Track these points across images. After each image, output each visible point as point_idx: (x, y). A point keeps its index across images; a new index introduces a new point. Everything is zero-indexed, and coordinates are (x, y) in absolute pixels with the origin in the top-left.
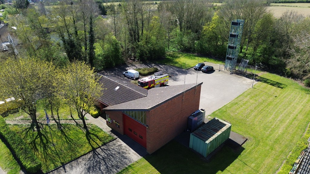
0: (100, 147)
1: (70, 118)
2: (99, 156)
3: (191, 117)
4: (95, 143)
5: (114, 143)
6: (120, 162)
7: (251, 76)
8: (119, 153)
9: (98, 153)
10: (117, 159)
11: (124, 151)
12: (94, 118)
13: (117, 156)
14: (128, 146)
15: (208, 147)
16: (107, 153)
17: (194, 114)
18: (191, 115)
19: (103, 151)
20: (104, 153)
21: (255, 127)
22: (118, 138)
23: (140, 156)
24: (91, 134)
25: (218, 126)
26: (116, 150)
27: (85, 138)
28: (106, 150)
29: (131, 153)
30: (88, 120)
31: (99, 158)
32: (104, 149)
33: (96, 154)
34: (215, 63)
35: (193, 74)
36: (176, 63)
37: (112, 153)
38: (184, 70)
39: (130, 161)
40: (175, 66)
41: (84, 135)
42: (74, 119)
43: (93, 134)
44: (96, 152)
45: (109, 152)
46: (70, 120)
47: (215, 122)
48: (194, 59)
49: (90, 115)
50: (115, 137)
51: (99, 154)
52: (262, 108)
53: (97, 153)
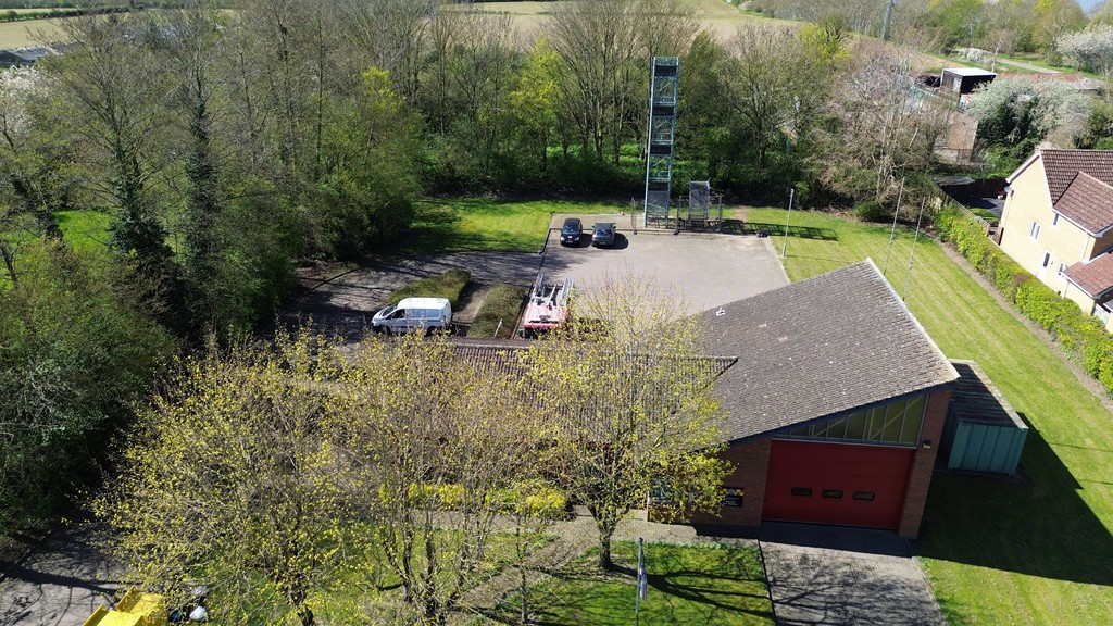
4: (739, 598)
5: (778, 563)
6: (899, 608)
7: (731, 227)
8: (846, 584)
10: (877, 604)
11: (846, 569)
13: (856, 594)
14: (827, 551)
16: (823, 605)
19: (801, 606)
20: (813, 610)
22: (763, 544)
23: (906, 559)
24: (665, 576)
26: (821, 580)
27: (676, 601)
28: (802, 596)
29: (872, 564)
32: (794, 599)
34: (587, 210)
35: (583, 260)
36: (477, 238)
37: (832, 596)
38: (534, 255)
39: (911, 587)
40: (491, 250)
41: (659, 594)
43: (673, 574)
45: (822, 599)
48: (512, 212)
50: (748, 543)
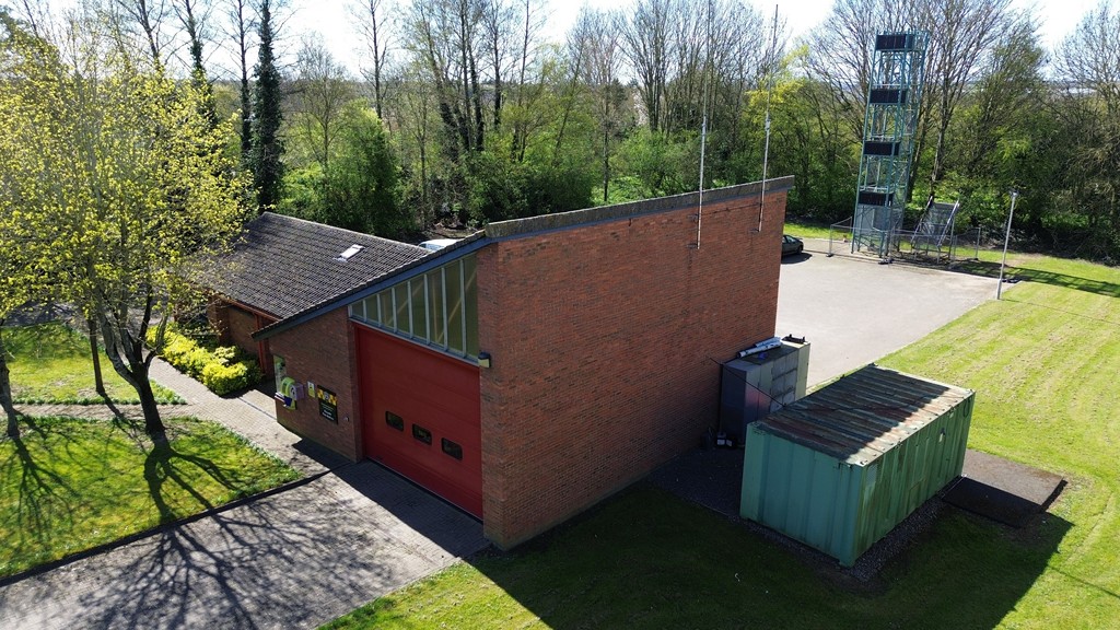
0: (212, 512)
1: (93, 395)
2: (197, 556)
3: (736, 365)
4: (185, 493)
5: (306, 494)
7: (975, 268)
9: (192, 541)
12: (220, 396)
15: (863, 489)
17: (750, 351)
18: (738, 356)
19: (230, 531)
21: (1080, 430)
22: (331, 474)
24: (181, 456)
25: (900, 394)
30: (184, 404)
31: (189, 566)
33: (176, 545)
42: (108, 402)
43: (191, 458)
44: (182, 539)
46: (86, 403)
47: (880, 381)
49: (203, 388)
51: (200, 548)
52: (1082, 363)
53: (186, 543)
